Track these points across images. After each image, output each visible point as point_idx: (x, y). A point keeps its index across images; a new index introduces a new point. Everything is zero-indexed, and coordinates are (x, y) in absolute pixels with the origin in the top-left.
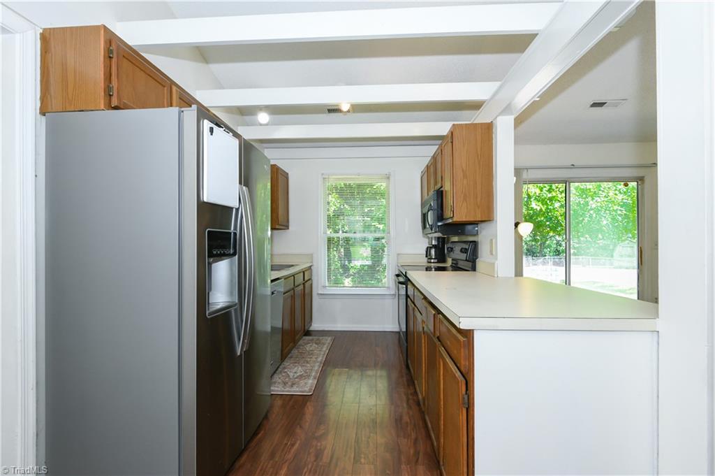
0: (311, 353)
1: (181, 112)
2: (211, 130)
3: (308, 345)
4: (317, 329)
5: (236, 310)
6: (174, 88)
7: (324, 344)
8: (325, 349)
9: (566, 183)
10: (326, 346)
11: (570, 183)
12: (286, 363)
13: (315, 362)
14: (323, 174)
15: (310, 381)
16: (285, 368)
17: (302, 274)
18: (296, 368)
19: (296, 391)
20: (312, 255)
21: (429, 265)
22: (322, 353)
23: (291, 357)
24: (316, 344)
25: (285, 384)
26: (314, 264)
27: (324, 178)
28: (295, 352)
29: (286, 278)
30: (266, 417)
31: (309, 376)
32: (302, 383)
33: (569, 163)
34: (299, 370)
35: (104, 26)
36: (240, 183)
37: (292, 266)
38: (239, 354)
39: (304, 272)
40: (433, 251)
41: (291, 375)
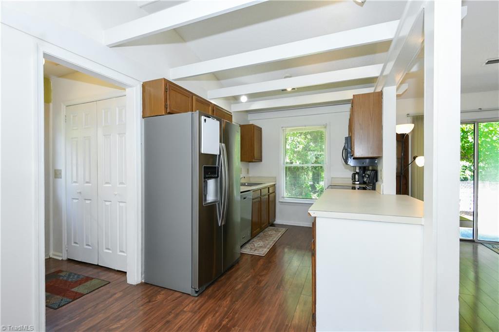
0: (270, 236)
1: (192, 114)
2: (205, 120)
3: (270, 231)
4: (278, 223)
5: (219, 204)
6: (194, 97)
7: (280, 232)
8: (280, 234)
9: (474, 124)
10: (280, 233)
11: (478, 123)
12: (255, 239)
13: (271, 240)
14: (282, 127)
15: (265, 250)
16: (253, 241)
17: (267, 189)
18: (259, 243)
19: (256, 253)
20: (275, 177)
21: (354, 185)
22: (277, 236)
23: (259, 237)
24: (275, 231)
25: (251, 249)
26: (277, 183)
27: (283, 130)
28: (261, 234)
29: (254, 191)
30: (237, 262)
31: (265, 247)
32: (261, 250)
33: (477, 108)
34: (261, 243)
35: (164, 79)
36: (220, 142)
37: (261, 184)
38: (220, 225)
39: (269, 188)
40: (357, 176)
41: (256, 245)
